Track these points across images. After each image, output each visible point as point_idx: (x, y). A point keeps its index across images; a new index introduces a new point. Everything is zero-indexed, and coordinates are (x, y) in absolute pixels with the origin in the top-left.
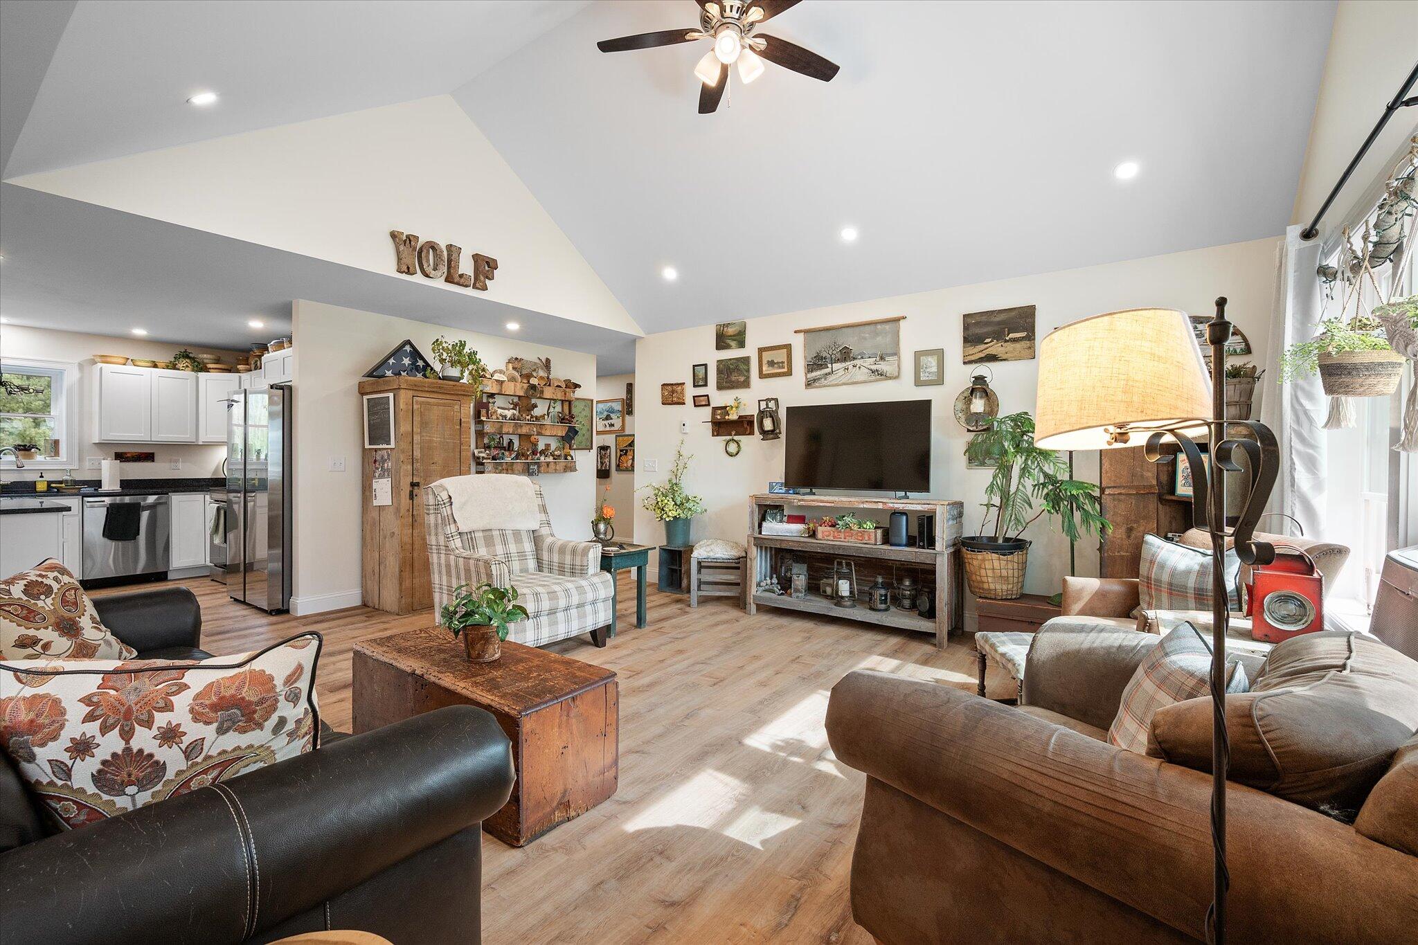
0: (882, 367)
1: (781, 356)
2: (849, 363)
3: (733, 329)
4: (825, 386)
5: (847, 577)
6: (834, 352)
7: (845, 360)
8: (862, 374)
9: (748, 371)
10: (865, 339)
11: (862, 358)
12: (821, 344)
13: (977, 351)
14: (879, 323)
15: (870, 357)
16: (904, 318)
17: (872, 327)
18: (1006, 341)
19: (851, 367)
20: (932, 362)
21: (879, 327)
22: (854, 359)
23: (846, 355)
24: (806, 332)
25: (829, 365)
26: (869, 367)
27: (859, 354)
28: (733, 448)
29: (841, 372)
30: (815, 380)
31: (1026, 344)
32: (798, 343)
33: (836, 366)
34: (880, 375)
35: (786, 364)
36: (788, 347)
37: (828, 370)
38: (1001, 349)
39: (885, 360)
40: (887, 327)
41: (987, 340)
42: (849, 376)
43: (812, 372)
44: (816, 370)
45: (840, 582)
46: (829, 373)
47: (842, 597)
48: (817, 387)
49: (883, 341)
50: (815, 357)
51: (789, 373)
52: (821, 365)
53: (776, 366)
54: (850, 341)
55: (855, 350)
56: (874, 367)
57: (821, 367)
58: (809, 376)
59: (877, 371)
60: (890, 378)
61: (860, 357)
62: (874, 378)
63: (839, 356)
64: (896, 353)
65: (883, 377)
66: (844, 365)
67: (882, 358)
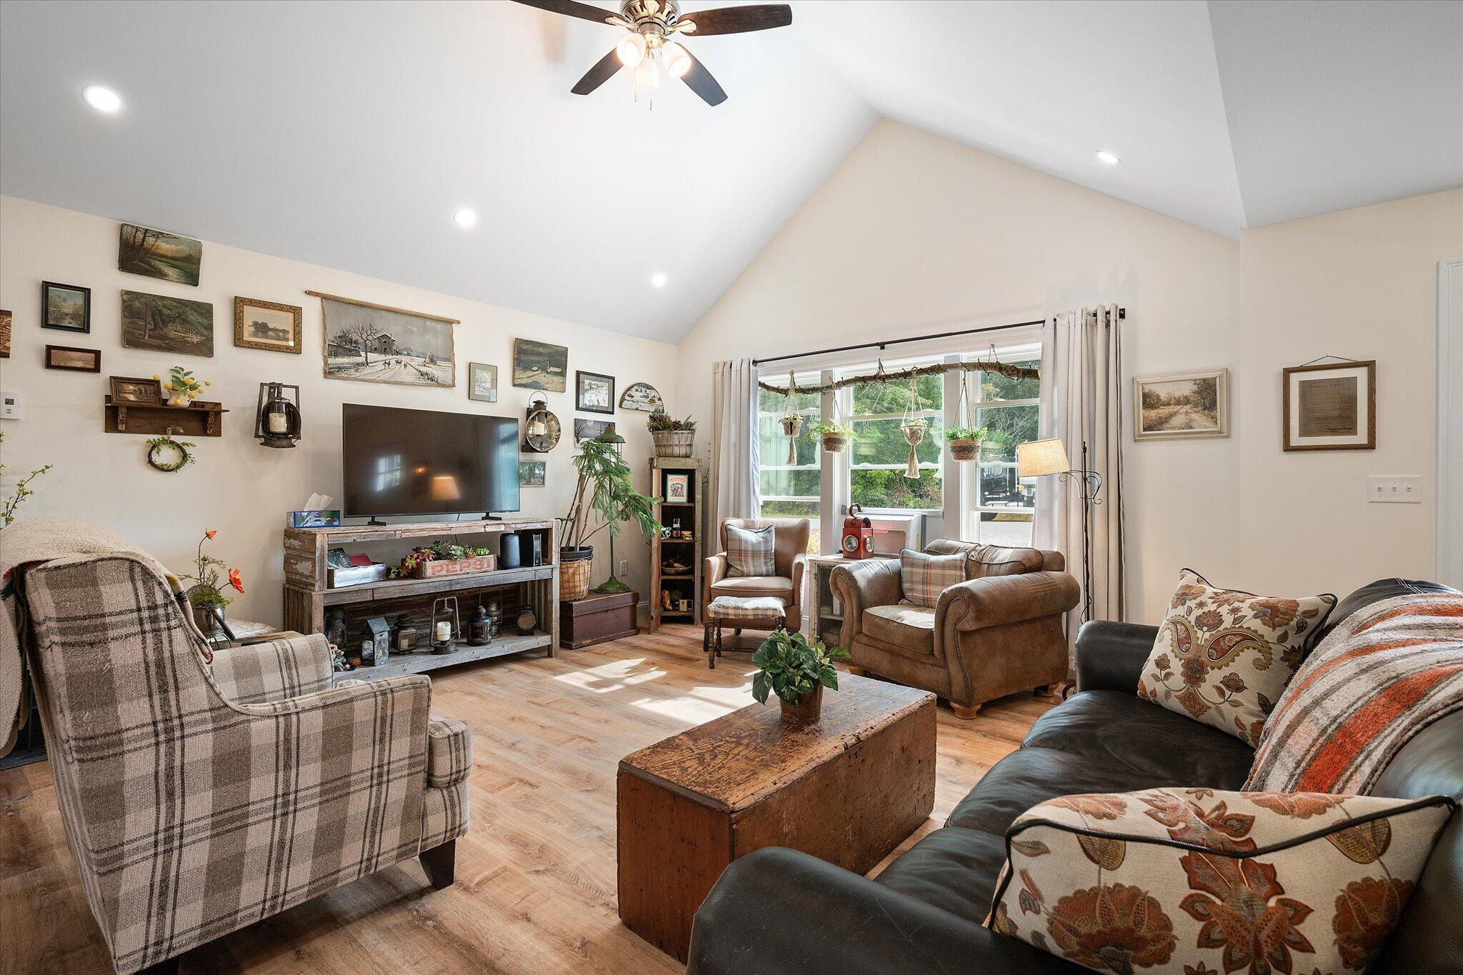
0: (432, 370)
1: (283, 321)
2: (390, 357)
3: (173, 247)
4: (356, 379)
5: (451, 619)
6: (370, 338)
7: (385, 352)
8: (408, 375)
9: (210, 328)
10: (412, 332)
11: (409, 354)
12: (349, 322)
13: (524, 376)
14: (430, 319)
15: (418, 356)
16: (459, 322)
17: (420, 321)
18: (548, 373)
19: (393, 362)
20: (486, 376)
21: (428, 323)
22: (398, 353)
23: (385, 346)
24: (325, 298)
25: (363, 354)
26: (417, 367)
27: (405, 349)
28: (166, 456)
29: (380, 366)
30: (340, 369)
31: (558, 379)
32: (312, 312)
33: (372, 357)
34: (432, 380)
35: (291, 336)
36: (296, 312)
37: (361, 359)
38: (544, 379)
39: (436, 364)
40: (439, 326)
41: (535, 368)
42: (391, 373)
43: (336, 355)
44: (343, 355)
45: (440, 624)
46: (363, 364)
47: (443, 643)
48: (343, 379)
49: (434, 342)
50: (340, 337)
51: (297, 350)
52: (350, 350)
53: (270, 333)
54: (392, 328)
55: (399, 343)
56: (424, 369)
57: (349, 353)
58: (331, 361)
59: (427, 374)
60: (443, 386)
61: (405, 353)
62: (423, 381)
63: (376, 344)
64: (450, 359)
65: (433, 383)
66: (383, 357)
67: (432, 361)
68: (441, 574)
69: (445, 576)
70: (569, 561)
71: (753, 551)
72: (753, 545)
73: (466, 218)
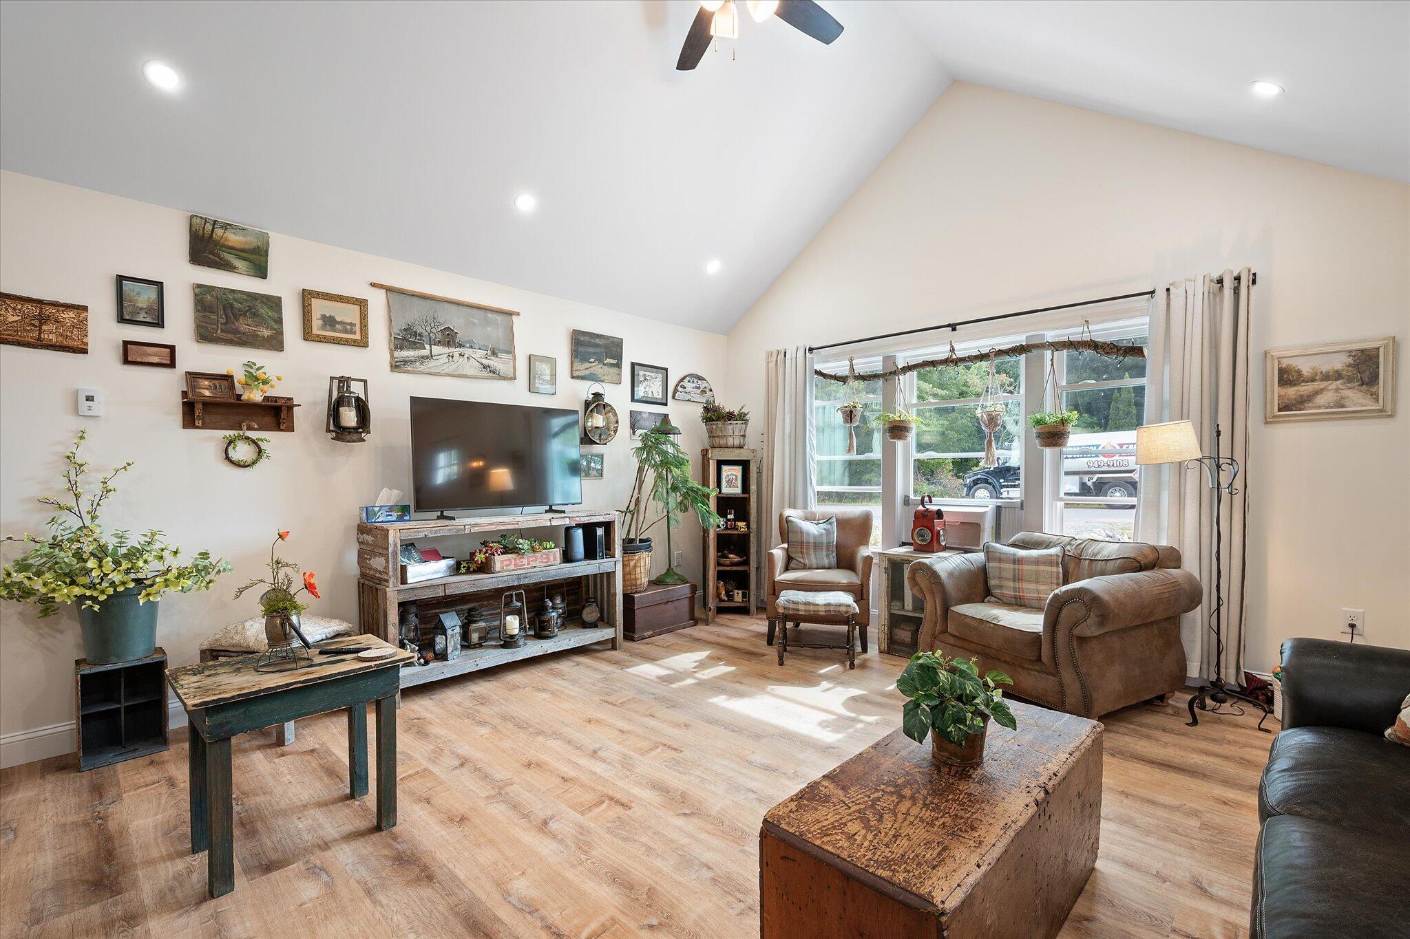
0: (494, 362)
1: (349, 314)
2: (454, 350)
3: (241, 239)
4: (422, 373)
5: (518, 612)
6: (434, 330)
7: (448, 344)
8: (471, 368)
9: (279, 321)
10: (474, 324)
11: (471, 347)
12: (414, 314)
13: (582, 368)
14: (491, 310)
15: (480, 349)
16: (518, 314)
17: (481, 313)
18: (604, 365)
19: (456, 355)
20: (545, 369)
21: (489, 315)
22: (461, 346)
23: (449, 338)
24: (389, 290)
25: (427, 346)
26: (480, 360)
27: (467, 342)
28: (242, 451)
29: (444, 359)
30: (405, 362)
31: (614, 370)
32: (377, 303)
33: (437, 349)
34: (493, 373)
35: (357, 329)
36: (362, 304)
37: (426, 352)
38: (600, 370)
39: (497, 356)
40: (499, 318)
41: (592, 360)
42: (454, 366)
43: (402, 348)
44: (409, 348)
45: (509, 618)
46: (427, 357)
47: (512, 637)
48: (409, 372)
49: (494, 333)
50: (405, 330)
51: (363, 343)
52: (415, 343)
53: (338, 326)
54: (455, 320)
55: (461, 336)
56: (485, 362)
57: (414, 345)
58: (397, 354)
59: (489, 367)
60: (504, 378)
61: (468, 345)
62: (485, 374)
63: (439, 337)
64: (510, 351)
65: (495, 375)
66: (446, 350)
67: (494, 353)
68: (509, 568)
69: (513, 570)
70: (630, 553)
71: (815, 543)
72: (815, 537)
73: (526, 203)
